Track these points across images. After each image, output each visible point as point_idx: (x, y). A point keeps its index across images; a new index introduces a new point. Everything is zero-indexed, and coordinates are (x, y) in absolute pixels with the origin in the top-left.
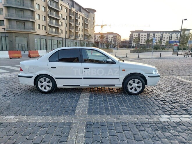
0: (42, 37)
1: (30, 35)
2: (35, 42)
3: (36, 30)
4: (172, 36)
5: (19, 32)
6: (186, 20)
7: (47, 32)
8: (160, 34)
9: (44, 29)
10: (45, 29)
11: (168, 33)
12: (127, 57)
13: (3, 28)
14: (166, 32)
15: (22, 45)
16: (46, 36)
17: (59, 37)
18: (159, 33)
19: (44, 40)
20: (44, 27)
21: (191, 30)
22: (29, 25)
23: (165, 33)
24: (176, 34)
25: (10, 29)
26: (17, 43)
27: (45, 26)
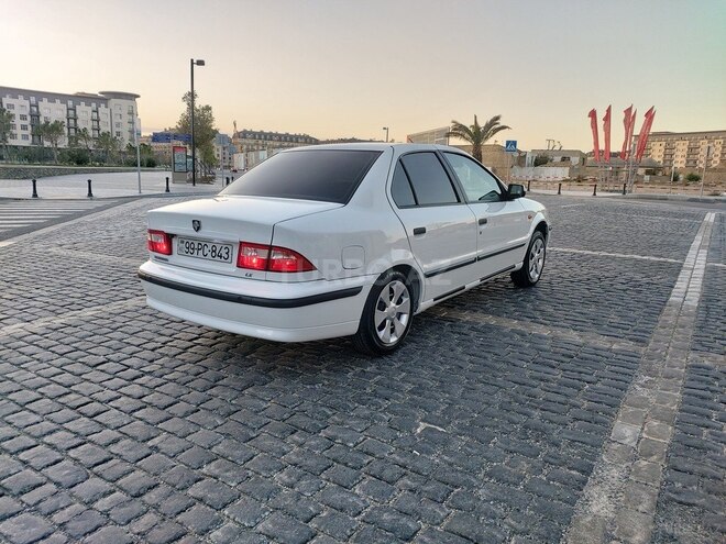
4: (75, 114)
6: (201, 63)
8: (27, 103)
11: (58, 101)
12: (35, 195)
14: (52, 97)
18: (21, 97)
21: (138, 96)
23: (45, 100)
24: (89, 109)
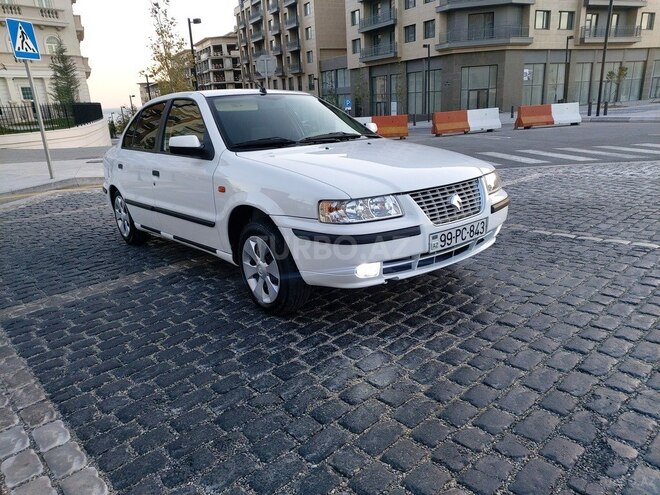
0: (552, 57)
1: (507, 54)
2: (525, 79)
3: (532, 33)
5: (473, 50)
7: (571, 37)
9: (564, 24)
10: (570, 26)
13: (425, 46)
15: (478, 93)
16: (566, 50)
17: (633, 46)
19: (562, 68)
20: (565, 16)
22: (508, 19)
25: (447, 46)
26: (465, 87)
27: (571, 14)
